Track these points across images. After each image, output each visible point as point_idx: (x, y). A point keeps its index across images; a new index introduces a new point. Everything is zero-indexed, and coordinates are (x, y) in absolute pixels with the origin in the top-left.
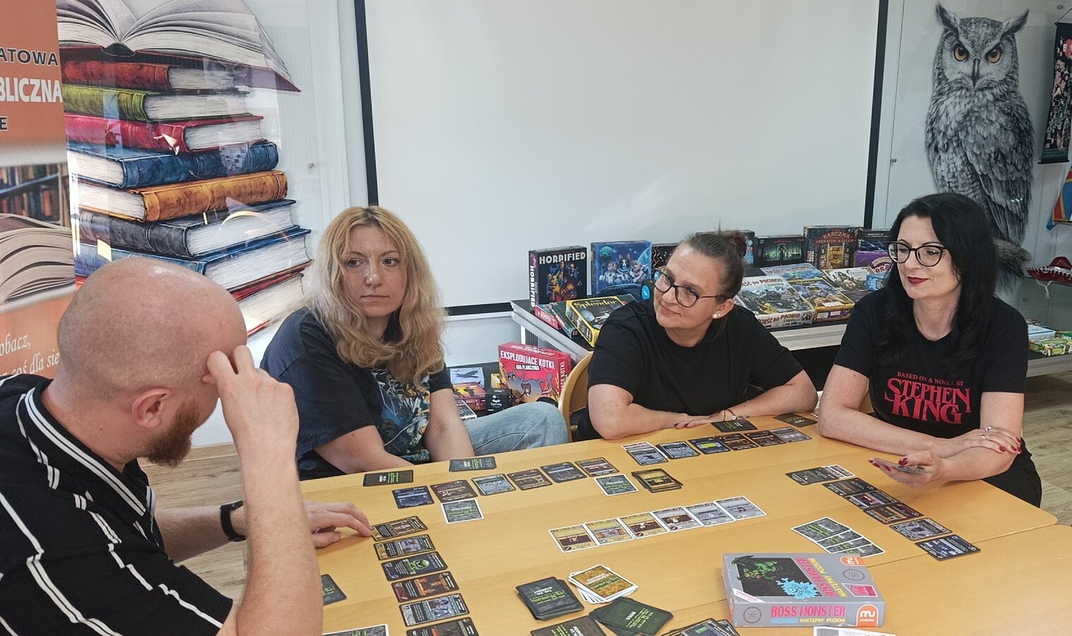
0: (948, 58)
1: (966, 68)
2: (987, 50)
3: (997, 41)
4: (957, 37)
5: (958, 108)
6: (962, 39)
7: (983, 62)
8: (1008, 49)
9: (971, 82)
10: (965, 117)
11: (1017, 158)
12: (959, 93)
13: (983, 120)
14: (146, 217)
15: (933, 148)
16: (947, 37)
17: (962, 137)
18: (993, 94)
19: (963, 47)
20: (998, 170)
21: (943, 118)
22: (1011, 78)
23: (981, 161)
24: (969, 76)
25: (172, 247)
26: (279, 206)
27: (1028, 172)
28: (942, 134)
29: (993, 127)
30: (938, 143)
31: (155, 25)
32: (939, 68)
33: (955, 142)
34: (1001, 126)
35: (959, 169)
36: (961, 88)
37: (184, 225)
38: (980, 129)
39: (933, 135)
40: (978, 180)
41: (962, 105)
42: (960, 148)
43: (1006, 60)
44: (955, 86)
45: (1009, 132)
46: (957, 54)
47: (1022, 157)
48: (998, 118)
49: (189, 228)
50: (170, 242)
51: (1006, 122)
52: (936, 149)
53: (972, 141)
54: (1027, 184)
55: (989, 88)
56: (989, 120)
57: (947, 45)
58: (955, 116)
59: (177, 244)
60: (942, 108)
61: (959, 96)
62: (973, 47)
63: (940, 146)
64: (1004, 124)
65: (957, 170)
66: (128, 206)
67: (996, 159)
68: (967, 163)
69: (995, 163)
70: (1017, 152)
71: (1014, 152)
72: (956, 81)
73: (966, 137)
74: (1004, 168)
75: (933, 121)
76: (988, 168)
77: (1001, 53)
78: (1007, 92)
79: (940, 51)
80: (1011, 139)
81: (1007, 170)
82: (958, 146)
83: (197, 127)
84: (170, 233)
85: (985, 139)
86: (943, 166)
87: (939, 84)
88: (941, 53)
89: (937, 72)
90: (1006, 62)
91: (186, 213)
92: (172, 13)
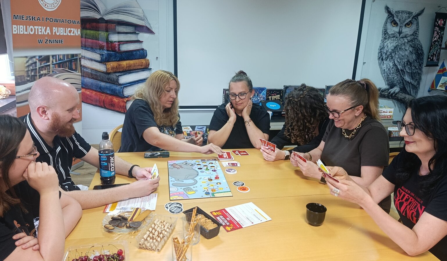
0: (389, 26)
1: (396, 29)
2: (406, 23)
3: (410, 19)
4: (393, 18)
5: (392, 44)
6: (395, 18)
7: (403, 27)
8: (415, 22)
9: (398, 35)
10: (395, 48)
11: (416, 64)
12: (393, 39)
13: (403, 49)
14: (106, 71)
15: (381, 58)
16: (389, 18)
17: (393, 55)
18: (407, 40)
19: (395, 21)
20: (408, 68)
21: (386, 48)
22: (415, 34)
23: (401, 64)
24: (397, 33)
25: (114, 81)
26: (147, 70)
27: (421, 69)
28: (385, 54)
29: (407, 52)
30: (383, 57)
31: (112, 12)
32: (385, 29)
33: (390, 56)
34: (410, 51)
35: (391, 67)
36: (394, 37)
37: (118, 74)
38: (401, 52)
39: (381, 54)
40: (399, 71)
41: (394, 43)
42: (392, 59)
43: (414, 27)
44: (391, 36)
45: (413, 54)
46: (393, 24)
47: (419, 64)
48: (409, 48)
49: (119, 75)
50: (113, 79)
51: (412, 50)
52: (382, 59)
53: (398, 57)
54: (420, 74)
55: (405, 37)
56: (405, 49)
57: (389, 21)
58: (391, 47)
59: (115, 80)
60: (386, 44)
61: (393, 40)
62: (400, 21)
63: (384, 58)
64: (411, 51)
65: (390, 68)
66: (101, 68)
67: (407, 64)
68: (395, 65)
69: (407, 65)
70: (416, 62)
71: (415, 61)
72: (392, 34)
73: (395, 55)
74: (411, 68)
75: (381, 49)
76: (404, 67)
77: (412, 24)
78: (413, 39)
79: (386, 23)
80: (414, 57)
81: (412, 69)
82: (391, 58)
83: (123, 44)
84: (114, 76)
85: (403, 56)
86: (385, 66)
87: (385, 35)
88: (386, 24)
89: (384, 31)
90: (413, 28)
91: (118, 71)
92: (118, 8)
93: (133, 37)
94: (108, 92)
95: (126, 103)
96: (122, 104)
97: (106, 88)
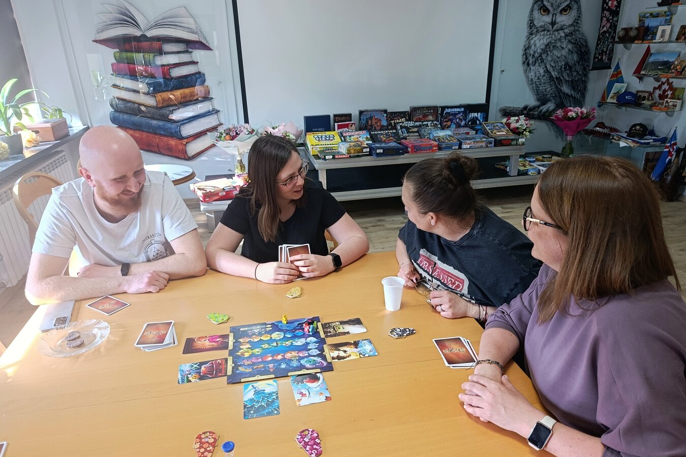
0: (536, 14)
1: (547, 19)
2: (561, 8)
3: (568, 2)
4: (542, 1)
5: (542, 41)
6: (545, 3)
7: (558, 15)
8: (575, 6)
9: (551, 27)
11: (578, 68)
12: (543, 33)
13: (557, 47)
15: (526, 63)
17: (544, 57)
18: (564, 33)
19: (546, 7)
20: (566, 74)
21: (533, 47)
23: (556, 70)
24: (549, 23)
26: (207, 100)
27: (586, 75)
28: (531, 56)
29: (564, 51)
30: (529, 61)
32: (531, 20)
33: (539, 59)
34: (569, 50)
35: (542, 75)
36: (545, 30)
37: (171, 109)
38: (555, 52)
39: (526, 56)
40: (553, 80)
41: (545, 40)
42: (543, 64)
43: (574, 13)
44: (540, 29)
45: (574, 53)
46: (542, 11)
47: (582, 67)
48: (567, 46)
49: (173, 110)
50: (167, 115)
52: (528, 64)
53: (550, 59)
54: (585, 83)
55: (562, 29)
56: (562, 47)
57: (536, 7)
58: (540, 46)
60: (532, 42)
61: (543, 35)
62: (552, 7)
63: (530, 62)
64: (571, 49)
65: (540, 75)
66: (151, 101)
67: (565, 68)
68: (547, 71)
69: (565, 71)
70: (579, 64)
71: (577, 64)
72: (541, 27)
73: (546, 57)
74: (570, 73)
75: (527, 49)
76: (560, 74)
77: (571, 9)
79: (532, 11)
80: (575, 57)
81: (572, 75)
82: (541, 62)
85: (558, 58)
86: (532, 73)
87: (531, 28)
88: (532, 12)
89: (529, 22)
90: (573, 14)
91: (172, 103)
92: (162, 20)
93: (185, 58)
94: (162, 133)
95: (186, 145)
96: (180, 147)
97: (159, 127)
